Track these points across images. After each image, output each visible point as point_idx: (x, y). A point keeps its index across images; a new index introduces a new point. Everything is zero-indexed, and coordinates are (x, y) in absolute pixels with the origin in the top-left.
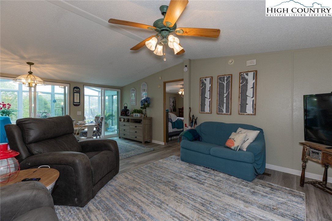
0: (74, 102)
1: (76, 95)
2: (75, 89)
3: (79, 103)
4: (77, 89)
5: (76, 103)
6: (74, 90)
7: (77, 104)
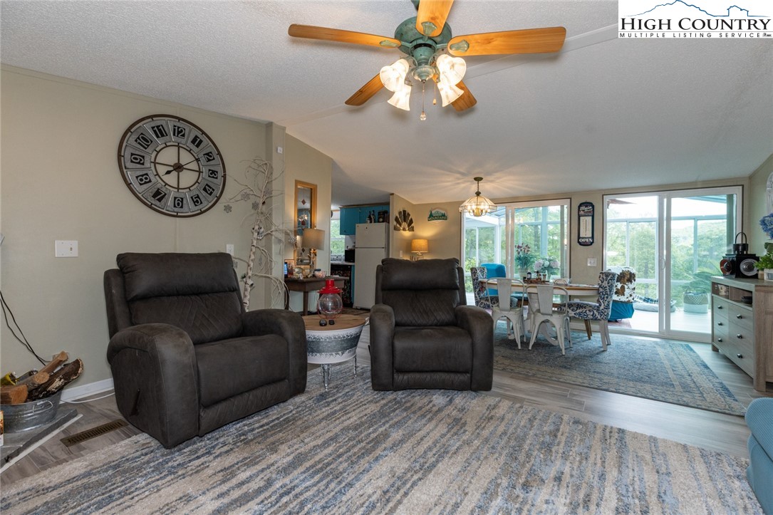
0: (579, 238)
1: (586, 221)
2: (582, 208)
3: (593, 237)
4: (586, 206)
5: (583, 238)
6: (579, 210)
7: (587, 240)
